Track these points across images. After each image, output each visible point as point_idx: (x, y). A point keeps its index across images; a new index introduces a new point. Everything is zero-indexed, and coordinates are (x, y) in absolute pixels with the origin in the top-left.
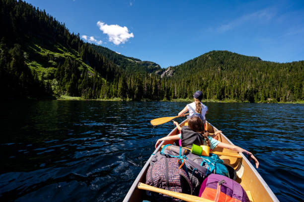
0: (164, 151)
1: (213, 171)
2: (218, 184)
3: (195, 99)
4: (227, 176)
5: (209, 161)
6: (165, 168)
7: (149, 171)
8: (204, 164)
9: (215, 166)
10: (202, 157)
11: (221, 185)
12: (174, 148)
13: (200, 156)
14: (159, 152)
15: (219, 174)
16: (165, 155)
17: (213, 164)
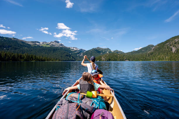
0: (68, 98)
1: (97, 108)
2: (100, 116)
3: (91, 61)
4: (105, 109)
5: (96, 101)
6: (66, 111)
7: (54, 115)
8: (93, 104)
9: (99, 105)
10: (92, 99)
11: (102, 116)
12: (75, 95)
13: (91, 98)
14: (64, 99)
15: (101, 109)
16: (69, 101)
17: (98, 103)
